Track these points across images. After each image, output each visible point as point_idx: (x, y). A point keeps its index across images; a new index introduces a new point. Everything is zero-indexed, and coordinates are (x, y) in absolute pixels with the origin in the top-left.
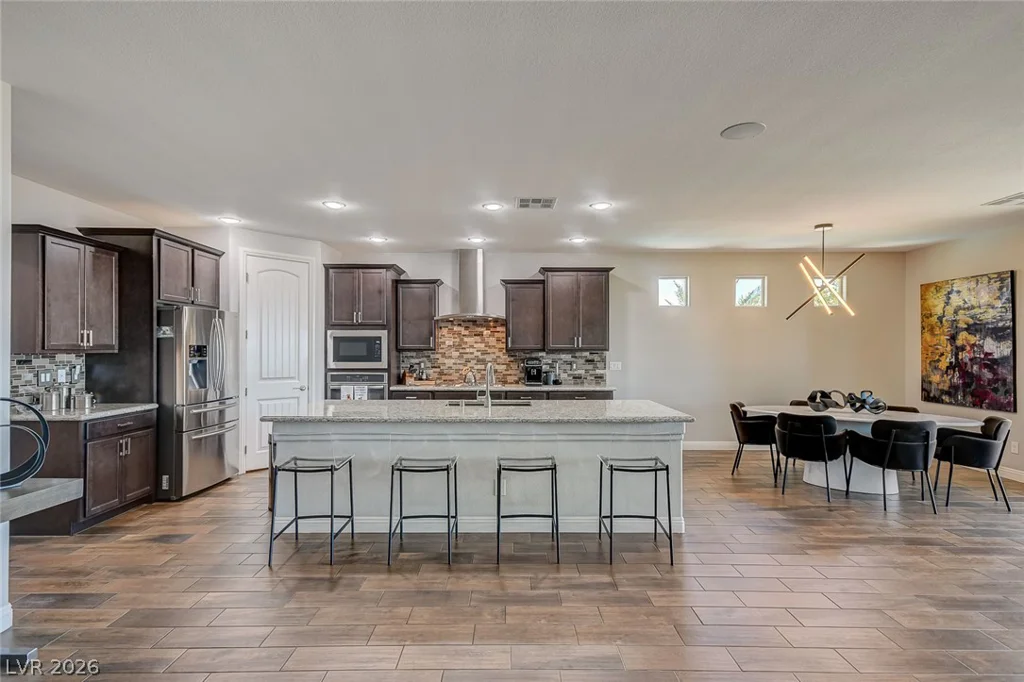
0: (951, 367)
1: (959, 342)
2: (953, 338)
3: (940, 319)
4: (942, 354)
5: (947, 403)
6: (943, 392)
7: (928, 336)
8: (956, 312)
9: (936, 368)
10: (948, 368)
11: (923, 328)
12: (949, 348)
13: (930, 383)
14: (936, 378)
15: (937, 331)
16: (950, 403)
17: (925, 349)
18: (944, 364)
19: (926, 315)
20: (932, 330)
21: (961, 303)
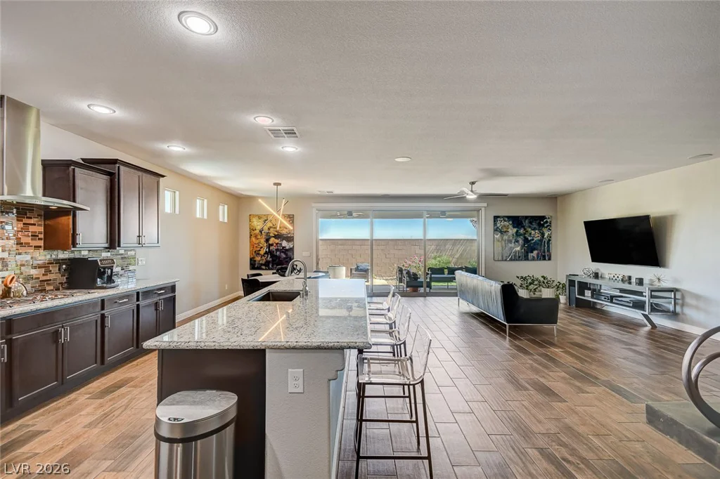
0: (266, 253)
1: (271, 242)
2: (267, 241)
3: (261, 232)
4: (261, 248)
5: (263, 269)
6: (262, 265)
7: (253, 239)
8: (269, 229)
9: (259, 254)
10: (265, 254)
11: (251, 235)
12: (265, 245)
13: (255, 261)
14: (258, 259)
15: (259, 237)
16: (266, 269)
17: (252, 245)
18: (262, 252)
19: (252, 229)
20: (256, 237)
21: (272, 225)
